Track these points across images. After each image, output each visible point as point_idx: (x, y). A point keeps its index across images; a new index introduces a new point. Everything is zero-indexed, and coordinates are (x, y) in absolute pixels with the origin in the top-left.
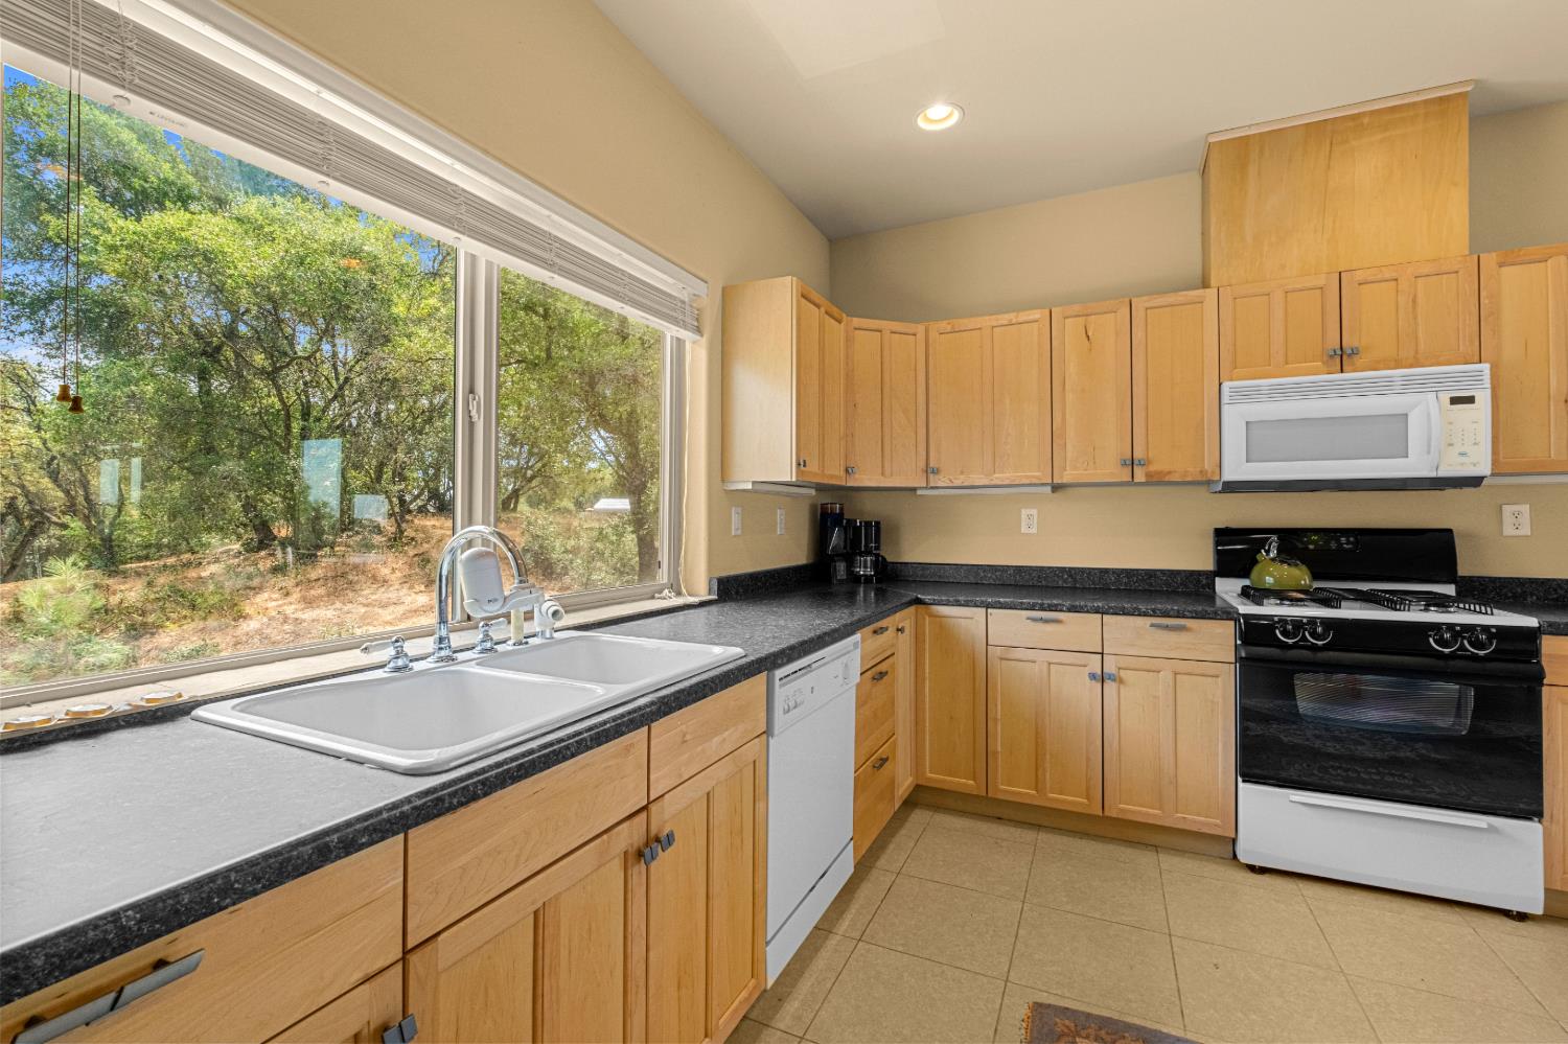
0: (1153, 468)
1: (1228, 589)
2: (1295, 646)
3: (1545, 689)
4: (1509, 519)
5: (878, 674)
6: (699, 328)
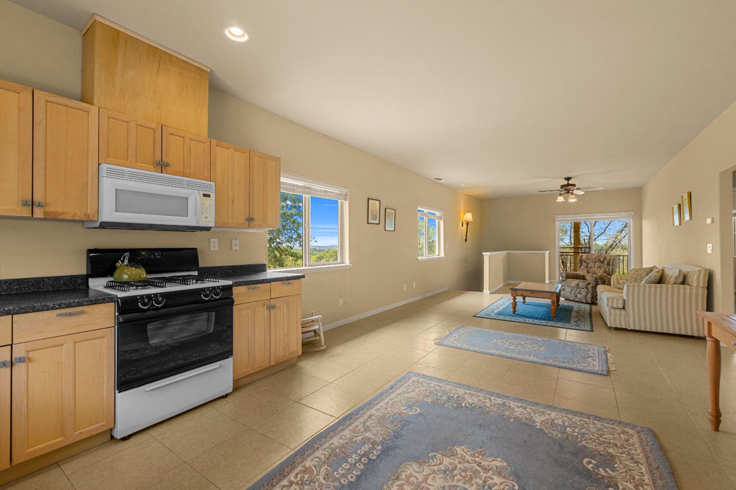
0: (48, 209)
1: (97, 284)
2: (148, 310)
3: (234, 307)
4: (212, 244)
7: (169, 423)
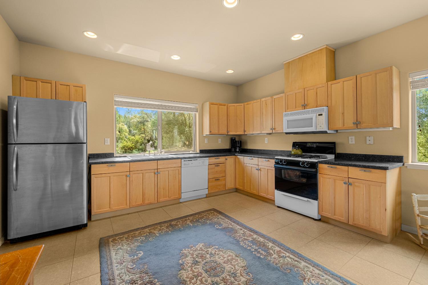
2: (282, 164)
4: (350, 140)
5: (217, 166)
6: (197, 111)
7: (298, 215)
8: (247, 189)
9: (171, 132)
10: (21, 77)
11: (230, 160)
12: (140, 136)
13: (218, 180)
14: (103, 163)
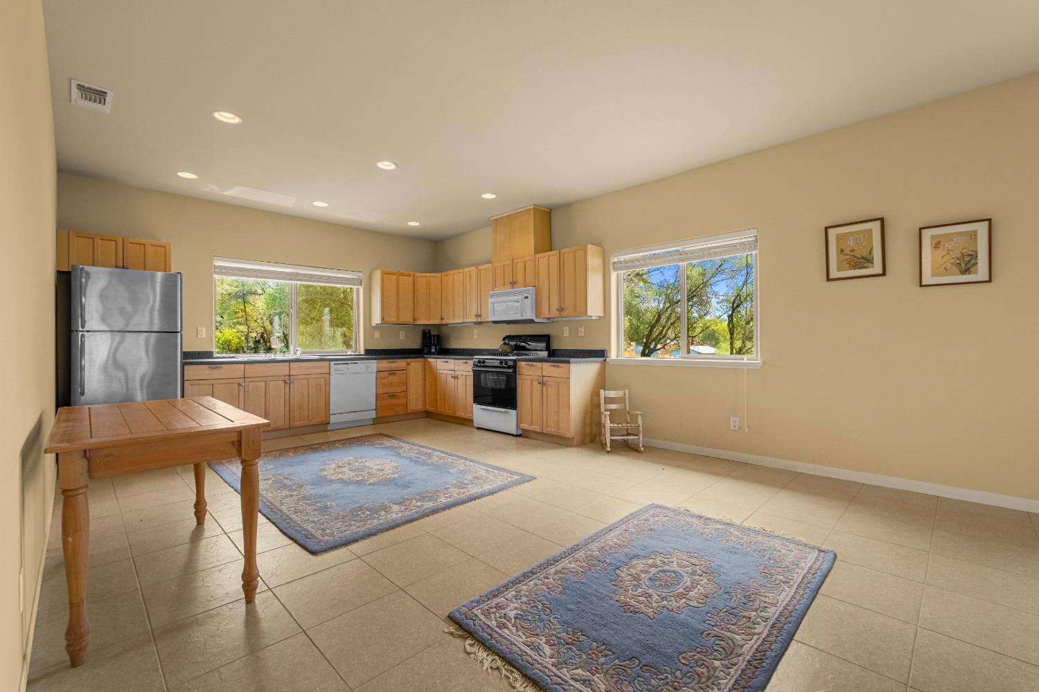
3: (518, 375)
4: (564, 331)
5: (393, 374)
6: (361, 285)
8: (440, 410)
9: (317, 321)
10: (70, 232)
11: (415, 365)
12: (235, 330)
13: (392, 396)
14: (202, 363)
